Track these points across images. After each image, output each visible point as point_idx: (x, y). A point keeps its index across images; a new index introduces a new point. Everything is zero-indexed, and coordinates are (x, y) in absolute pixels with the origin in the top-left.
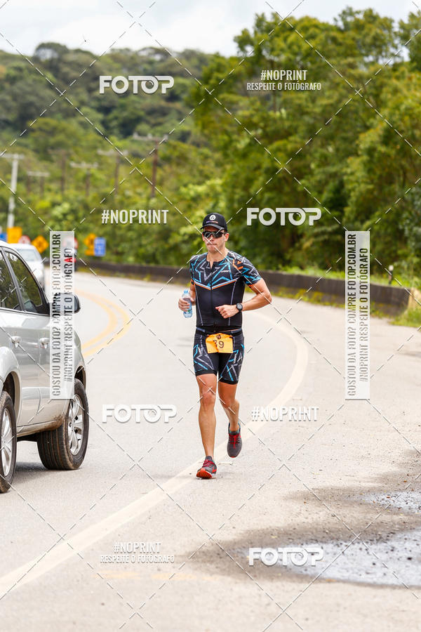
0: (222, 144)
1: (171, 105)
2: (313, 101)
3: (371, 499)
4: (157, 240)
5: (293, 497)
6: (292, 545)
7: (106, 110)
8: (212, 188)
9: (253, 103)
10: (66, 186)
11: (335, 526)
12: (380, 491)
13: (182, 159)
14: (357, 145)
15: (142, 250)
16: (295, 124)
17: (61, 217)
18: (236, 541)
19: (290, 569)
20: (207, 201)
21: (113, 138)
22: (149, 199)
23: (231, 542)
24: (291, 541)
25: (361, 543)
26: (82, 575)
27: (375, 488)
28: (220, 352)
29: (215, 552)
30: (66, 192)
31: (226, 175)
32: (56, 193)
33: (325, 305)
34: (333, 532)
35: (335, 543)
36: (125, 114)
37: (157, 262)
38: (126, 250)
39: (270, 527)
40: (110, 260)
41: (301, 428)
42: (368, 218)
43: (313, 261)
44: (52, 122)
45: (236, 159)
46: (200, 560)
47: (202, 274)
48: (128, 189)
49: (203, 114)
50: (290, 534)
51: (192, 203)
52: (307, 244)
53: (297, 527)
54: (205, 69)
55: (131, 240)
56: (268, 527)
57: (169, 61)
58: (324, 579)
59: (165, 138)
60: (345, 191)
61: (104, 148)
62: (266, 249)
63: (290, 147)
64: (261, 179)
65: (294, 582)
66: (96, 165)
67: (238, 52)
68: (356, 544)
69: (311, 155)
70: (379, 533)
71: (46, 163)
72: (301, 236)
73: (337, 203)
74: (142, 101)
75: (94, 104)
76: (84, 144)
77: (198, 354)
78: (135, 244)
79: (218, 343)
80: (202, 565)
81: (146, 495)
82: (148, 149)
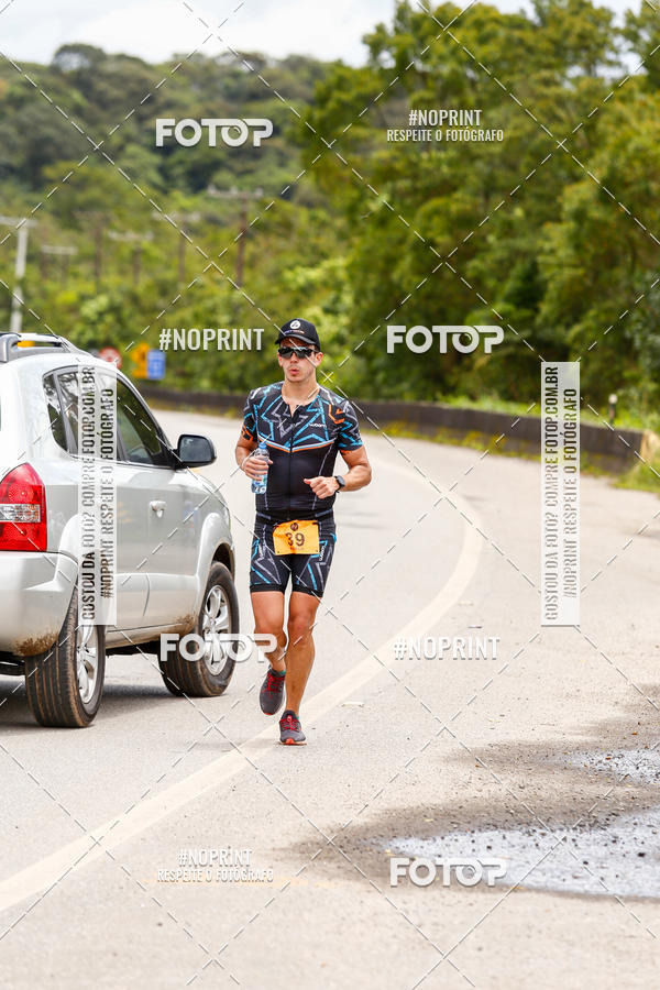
0: (347, 204)
5: (458, 758)
8: (332, 271)
10: (102, 269)
11: (523, 803)
12: (596, 748)
13: (285, 228)
14: (560, 207)
15: (223, 371)
16: (460, 173)
17: (94, 317)
18: (370, 825)
20: (325, 293)
21: (177, 194)
22: (233, 288)
23: (361, 828)
24: (455, 826)
27: (587, 743)
28: (297, 553)
29: (336, 843)
30: (104, 280)
31: (353, 252)
32: (87, 279)
33: (509, 456)
34: (521, 812)
35: (524, 829)
36: (195, 158)
38: (197, 371)
39: (423, 804)
40: (172, 385)
42: (577, 320)
43: (490, 388)
45: (369, 229)
46: (312, 855)
47: (276, 426)
50: (454, 816)
51: (300, 296)
53: (464, 805)
54: (320, 85)
55: (205, 354)
56: (419, 804)
57: (264, 73)
59: (259, 193)
60: (539, 279)
61: (163, 209)
62: (416, 369)
63: (454, 208)
64: (409, 259)
66: (149, 236)
67: (369, 61)
68: (558, 831)
70: (594, 815)
71: (71, 233)
73: (528, 296)
75: (147, 140)
76: (130, 202)
77: (258, 556)
78: (212, 359)
79: (294, 539)
80: (316, 864)
82: (232, 210)
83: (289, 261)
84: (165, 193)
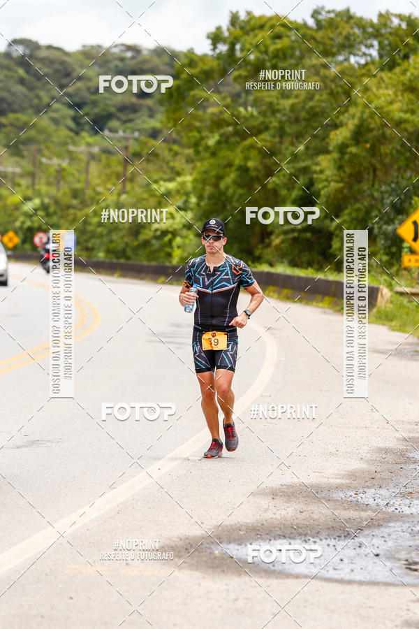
0: (193, 140)
1: (142, 102)
3: (340, 495)
4: (128, 236)
6: (260, 540)
8: (183, 184)
10: (37, 181)
11: (302, 522)
12: (349, 487)
13: (154, 157)
14: (328, 144)
17: (31, 212)
19: (258, 565)
20: (177, 198)
21: (84, 134)
22: (119, 195)
23: (199, 537)
24: (259, 536)
25: (329, 539)
26: (51, 569)
27: (342, 484)
28: (214, 349)
29: (183, 547)
33: (293, 301)
35: (303, 539)
36: (96, 110)
37: (127, 258)
39: (238, 522)
40: (80, 256)
41: (270, 425)
42: (337, 216)
43: (282, 258)
44: (23, 117)
47: (203, 279)
48: (99, 185)
49: (176, 110)
50: (259, 530)
51: (161, 200)
52: (276, 241)
53: (265, 523)
55: (101, 236)
56: (236, 522)
57: (140, 58)
58: (292, 575)
59: (136, 134)
61: (74, 144)
62: (236, 246)
63: (259, 145)
64: (232, 176)
65: (262, 577)
67: (211, 50)
68: (324, 540)
70: (347, 529)
71: (17, 159)
72: (271, 233)
73: (307, 201)
74: (113, 97)
75: (66, 100)
76: (55, 139)
77: (196, 352)
78: (105, 240)
79: (212, 341)
81: (115, 490)
82: (119, 145)
83: (156, 177)
84: (77, 133)
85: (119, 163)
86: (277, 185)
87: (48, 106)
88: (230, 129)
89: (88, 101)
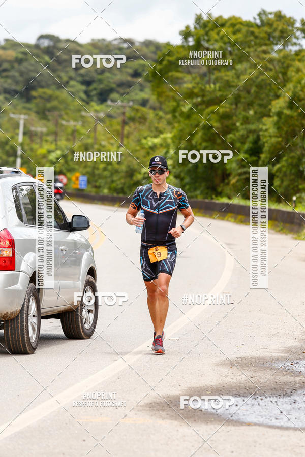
0: (172, 108)
1: (134, 80)
2: (238, 77)
4: (125, 177)
5: (223, 364)
7: (88, 83)
8: (165, 139)
9: (194, 79)
10: (58, 138)
13: (143, 120)
14: (270, 110)
15: (114, 185)
16: (225, 94)
17: (54, 160)
19: (221, 416)
20: (161, 150)
21: (93, 103)
22: (119, 147)
23: (177, 396)
26: (70, 420)
27: (282, 357)
29: (165, 403)
30: (59, 143)
31: (175, 131)
32: (52, 143)
33: (246, 224)
34: (251, 389)
36: (102, 86)
37: (124, 193)
38: (102, 185)
39: (206, 385)
40: (91, 192)
42: (278, 162)
43: (237, 193)
44: (49, 92)
45: (182, 119)
46: (155, 409)
47: (151, 202)
48: (104, 140)
49: (158, 87)
50: (221, 391)
51: (150, 151)
52: (233, 181)
54: (160, 53)
55: (106, 177)
56: (204, 385)
58: (245, 423)
59: (131, 103)
60: (261, 142)
62: (203, 184)
63: (221, 110)
64: (200, 134)
66: (80, 123)
67: (183, 42)
69: (236, 116)
71: (44, 122)
72: (229, 175)
73: (255, 151)
74: (114, 77)
75: (79, 79)
78: (109, 180)
79: (156, 254)
80: (157, 413)
82: (118, 111)
83: (146, 134)
84: (88, 103)
85: (118, 124)
86: (234, 140)
87: (67, 83)
88: (199, 99)
89: (96, 79)
